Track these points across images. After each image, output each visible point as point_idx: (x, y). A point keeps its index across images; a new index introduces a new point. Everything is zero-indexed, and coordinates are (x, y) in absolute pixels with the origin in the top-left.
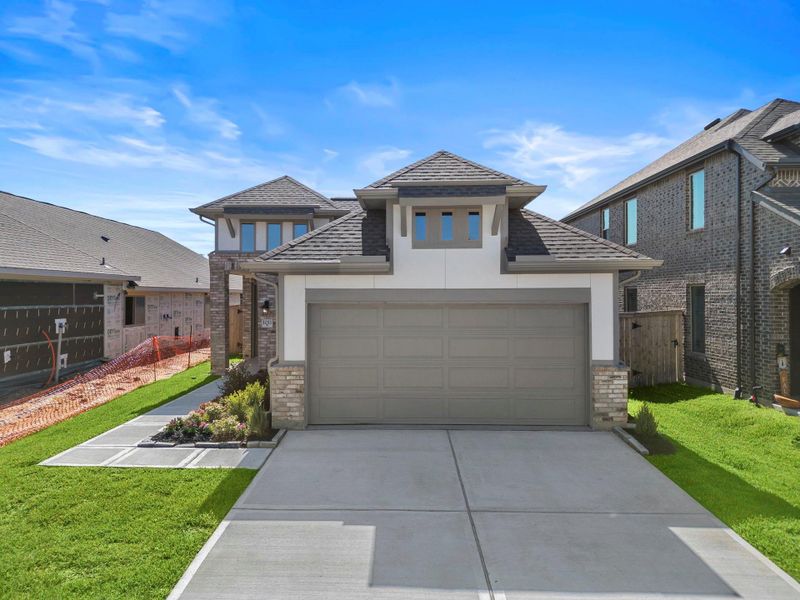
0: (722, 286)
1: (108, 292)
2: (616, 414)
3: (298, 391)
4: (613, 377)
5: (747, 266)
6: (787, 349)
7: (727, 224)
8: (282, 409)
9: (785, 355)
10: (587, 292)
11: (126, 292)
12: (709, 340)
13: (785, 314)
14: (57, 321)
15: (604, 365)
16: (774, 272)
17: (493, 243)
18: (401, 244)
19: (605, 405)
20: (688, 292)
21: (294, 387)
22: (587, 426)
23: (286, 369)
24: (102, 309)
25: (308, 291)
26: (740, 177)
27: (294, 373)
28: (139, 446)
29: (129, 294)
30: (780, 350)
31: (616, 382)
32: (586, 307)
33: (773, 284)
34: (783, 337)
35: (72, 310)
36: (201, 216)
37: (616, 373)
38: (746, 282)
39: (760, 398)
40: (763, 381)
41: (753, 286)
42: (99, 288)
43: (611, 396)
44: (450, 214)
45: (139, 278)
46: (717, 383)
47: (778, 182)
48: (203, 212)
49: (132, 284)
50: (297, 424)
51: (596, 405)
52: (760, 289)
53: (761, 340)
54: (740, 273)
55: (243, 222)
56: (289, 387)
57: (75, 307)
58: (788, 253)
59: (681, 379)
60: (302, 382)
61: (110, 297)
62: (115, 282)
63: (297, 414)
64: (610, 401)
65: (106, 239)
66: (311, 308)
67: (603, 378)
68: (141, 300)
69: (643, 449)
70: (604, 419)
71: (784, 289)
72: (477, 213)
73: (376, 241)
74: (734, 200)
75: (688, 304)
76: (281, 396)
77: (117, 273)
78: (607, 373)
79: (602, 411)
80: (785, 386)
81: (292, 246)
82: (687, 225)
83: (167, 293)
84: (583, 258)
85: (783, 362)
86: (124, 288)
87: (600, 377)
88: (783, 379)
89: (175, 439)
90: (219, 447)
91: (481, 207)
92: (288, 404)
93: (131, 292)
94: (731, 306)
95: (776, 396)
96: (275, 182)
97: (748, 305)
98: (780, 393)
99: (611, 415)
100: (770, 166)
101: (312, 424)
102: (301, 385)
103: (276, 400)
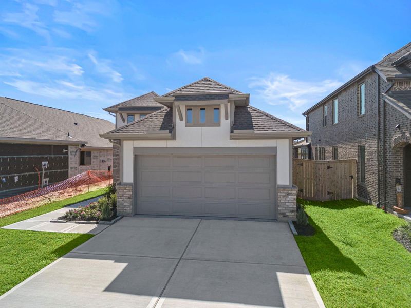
0: (372, 146)
1: (70, 149)
2: (290, 214)
3: (129, 198)
4: (288, 194)
5: (382, 135)
6: (402, 181)
7: (374, 112)
8: (121, 206)
9: (401, 184)
10: (275, 148)
11: (80, 150)
12: (367, 176)
13: (401, 162)
14: (43, 163)
15: (284, 188)
16: (393, 138)
17: (226, 124)
18: (180, 124)
19: (284, 209)
20: (358, 150)
21: (127, 195)
22: (276, 220)
23: (123, 186)
24: (68, 157)
25: (134, 148)
26: (379, 85)
27: (127, 189)
28: (51, 222)
29: (82, 150)
30: (398, 181)
31: (289, 196)
32: (275, 156)
33: (393, 145)
34: (400, 175)
35: (51, 157)
36: (109, 112)
37: (290, 192)
38: (382, 144)
39: (386, 208)
40: (390, 199)
41: (385, 146)
42: (66, 147)
43: (287, 204)
44: (204, 109)
45: (87, 143)
46: (370, 199)
47: (397, 88)
48: (109, 110)
49: (83, 145)
50: (129, 214)
51: (279, 209)
52: (388, 147)
53: (388, 175)
54: (379, 138)
55: (128, 115)
56: (125, 195)
57: (53, 156)
58: (399, 127)
59: (355, 197)
60: (131, 193)
61: (72, 152)
62: (75, 144)
63: (129, 209)
64: (286, 206)
65: (76, 124)
66: (136, 157)
67: (283, 194)
68: (89, 154)
69: (295, 232)
70: (283, 216)
71: (399, 148)
72: (218, 109)
73: (168, 125)
74: (377, 99)
75: (358, 156)
76: (121, 200)
77: (76, 140)
78: (285, 192)
79: (283, 212)
80: (400, 201)
81: (127, 126)
82: (358, 113)
83: (102, 150)
84: (270, 131)
85: (399, 188)
86: (79, 147)
87: (281, 194)
88: (399, 198)
89: (68, 219)
90: (86, 223)
91: (220, 105)
92: (125, 204)
93: (83, 149)
94: (375, 156)
95: (394, 207)
96: (146, 95)
97: (383, 156)
98: (397, 206)
99: (287, 214)
100: (390, 79)
101: (136, 214)
102: (131, 195)
103: (119, 201)
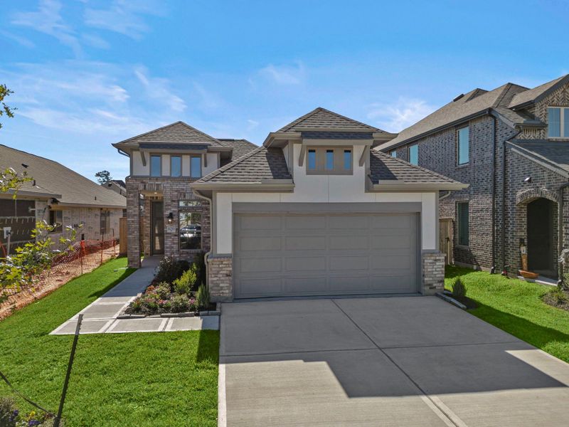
0: (481, 202)
1: (39, 207)
2: (438, 284)
3: (227, 275)
4: (436, 260)
5: (500, 189)
6: (526, 241)
7: (485, 162)
8: (216, 288)
9: (524, 245)
10: (420, 204)
11: (50, 207)
12: (471, 237)
13: (525, 220)
14: (5, 229)
15: (431, 253)
16: (520, 193)
17: (360, 171)
18: (298, 171)
19: (431, 279)
20: (456, 207)
21: (225, 272)
22: (419, 293)
23: (219, 259)
24: (35, 219)
25: (234, 204)
26: (495, 132)
27: (224, 263)
28: (118, 318)
29: (53, 209)
30: (522, 241)
31: (438, 263)
32: (419, 215)
33: (519, 200)
34: (524, 234)
35: (14, 220)
36: (119, 149)
37: (437, 258)
38: (499, 199)
39: (507, 272)
40: (511, 262)
41: (504, 201)
42: (32, 203)
43: (435, 273)
44: (332, 151)
45: (60, 197)
46: (477, 264)
47: (521, 136)
49: (55, 201)
50: (227, 298)
51: (426, 279)
52: (509, 203)
53: (509, 236)
54: (495, 194)
55: (152, 155)
56: (221, 272)
57: (17, 218)
58: (529, 181)
59: (451, 263)
60: (231, 269)
61: (39, 211)
62: (42, 199)
63: (227, 291)
64: (433, 276)
65: (26, 166)
66: (235, 216)
67: (430, 261)
68: (60, 213)
69: (462, 306)
70: (430, 288)
71: (524, 204)
72: (350, 151)
73: (281, 170)
74: (491, 146)
75: (456, 214)
76: (215, 279)
77: (47, 192)
78: (432, 258)
79: (429, 282)
80: (525, 264)
81: (222, 172)
82: (456, 163)
83: (76, 208)
85: (524, 250)
86: (49, 204)
87: (428, 261)
88: (524, 260)
89: (144, 313)
90: (179, 316)
91: (352, 147)
92: (221, 285)
93: (54, 207)
94: (488, 216)
95: (521, 271)
96: (173, 125)
97: (500, 215)
98: (522, 269)
99: (435, 285)
100: (518, 126)
101: (236, 299)
102: (230, 271)
103: (212, 282)
